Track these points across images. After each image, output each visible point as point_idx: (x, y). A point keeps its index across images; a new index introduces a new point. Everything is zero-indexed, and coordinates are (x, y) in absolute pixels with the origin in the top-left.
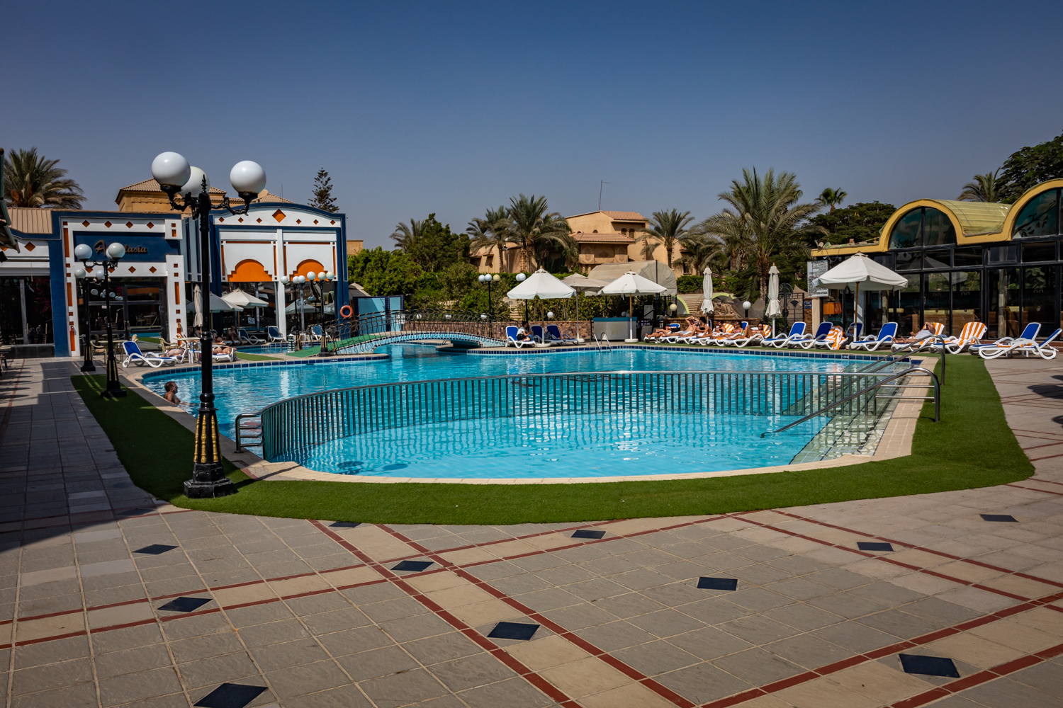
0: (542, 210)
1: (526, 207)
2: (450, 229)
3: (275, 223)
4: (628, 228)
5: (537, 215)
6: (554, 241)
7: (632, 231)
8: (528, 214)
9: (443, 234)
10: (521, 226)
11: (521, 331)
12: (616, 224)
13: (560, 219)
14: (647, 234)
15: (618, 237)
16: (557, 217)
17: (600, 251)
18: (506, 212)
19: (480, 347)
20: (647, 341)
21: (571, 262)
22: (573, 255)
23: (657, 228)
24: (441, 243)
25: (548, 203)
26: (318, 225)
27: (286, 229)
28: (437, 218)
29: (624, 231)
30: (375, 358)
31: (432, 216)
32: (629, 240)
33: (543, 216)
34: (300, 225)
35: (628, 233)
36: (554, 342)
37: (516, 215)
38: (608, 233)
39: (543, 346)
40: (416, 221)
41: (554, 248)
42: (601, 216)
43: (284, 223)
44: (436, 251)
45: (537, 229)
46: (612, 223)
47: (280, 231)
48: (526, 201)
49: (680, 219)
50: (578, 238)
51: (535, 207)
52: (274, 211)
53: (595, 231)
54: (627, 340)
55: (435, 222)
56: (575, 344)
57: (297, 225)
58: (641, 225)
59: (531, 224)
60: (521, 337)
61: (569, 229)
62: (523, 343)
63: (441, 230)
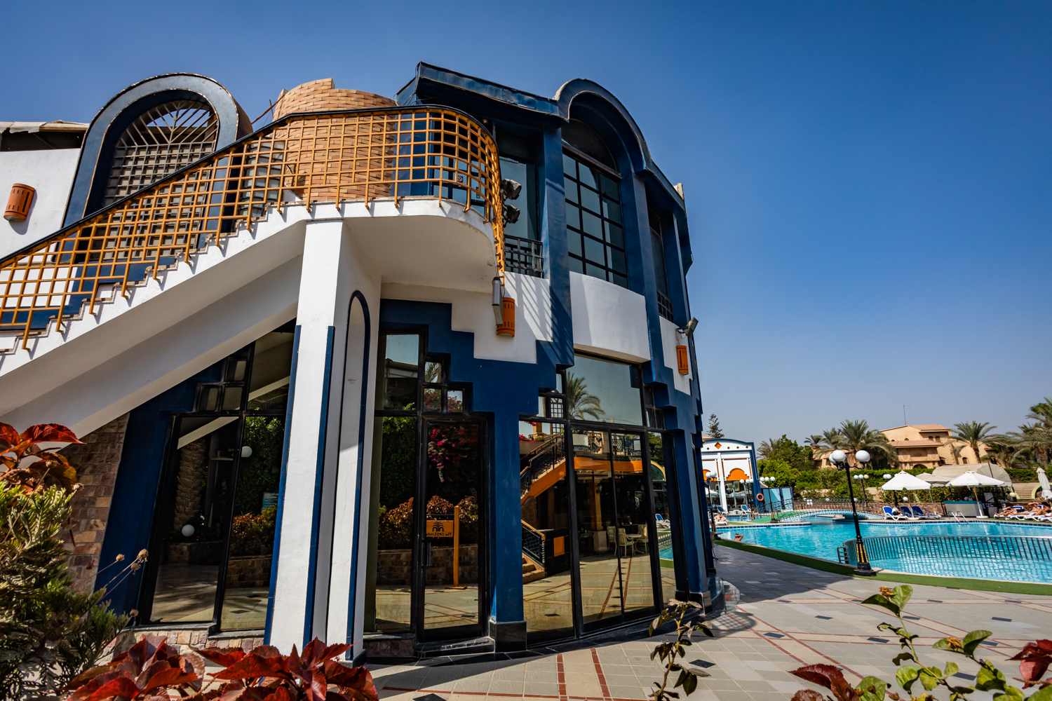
0: (864, 429)
1: (853, 428)
2: (798, 443)
3: (716, 449)
4: (934, 435)
5: (862, 432)
6: (877, 448)
7: (938, 437)
8: (855, 432)
9: (793, 446)
10: (851, 439)
11: (894, 509)
12: (923, 434)
13: (878, 433)
14: (952, 439)
15: (926, 442)
16: (876, 432)
17: (915, 453)
18: (837, 431)
19: (867, 519)
20: (997, 518)
21: (893, 461)
22: (893, 456)
23: (961, 435)
24: (793, 452)
25: (868, 424)
26: (739, 449)
27: (722, 452)
28: (787, 437)
29: (931, 438)
30: (804, 525)
31: (784, 436)
32: (937, 444)
33: (866, 432)
34: (730, 450)
35: (934, 439)
36: (920, 517)
37: (846, 433)
38: (918, 440)
39: (913, 519)
40: (773, 440)
41: (877, 452)
42: (909, 429)
43: (721, 449)
44: (790, 457)
45: (863, 441)
46: (920, 433)
47: (719, 454)
48: (852, 423)
49: (980, 428)
50: (893, 444)
51: (860, 426)
52: (715, 444)
53: (907, 439)
54: (978, 517)
55: (787, 440)
56: (936, 519)
57: (728, 450)
58: (945, 433)
59: (859, 438)
60: (895, 514)
61: (885, 439)
62: (899, 517)
63: (791, 444)
